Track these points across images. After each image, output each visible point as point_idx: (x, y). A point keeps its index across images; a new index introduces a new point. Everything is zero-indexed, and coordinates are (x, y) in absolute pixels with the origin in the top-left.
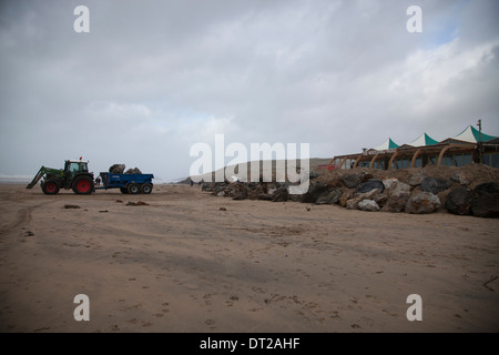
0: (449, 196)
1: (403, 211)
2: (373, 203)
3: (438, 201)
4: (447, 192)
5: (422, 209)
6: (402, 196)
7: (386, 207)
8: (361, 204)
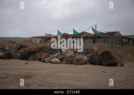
0: (91, 57)
1: (71, 63)
2: (58, 60)
3: (87, 59)
4: (90, 55)
5: (80, 62)
6: (71, 56)
7: (64, 62)
8: (52, 60)
